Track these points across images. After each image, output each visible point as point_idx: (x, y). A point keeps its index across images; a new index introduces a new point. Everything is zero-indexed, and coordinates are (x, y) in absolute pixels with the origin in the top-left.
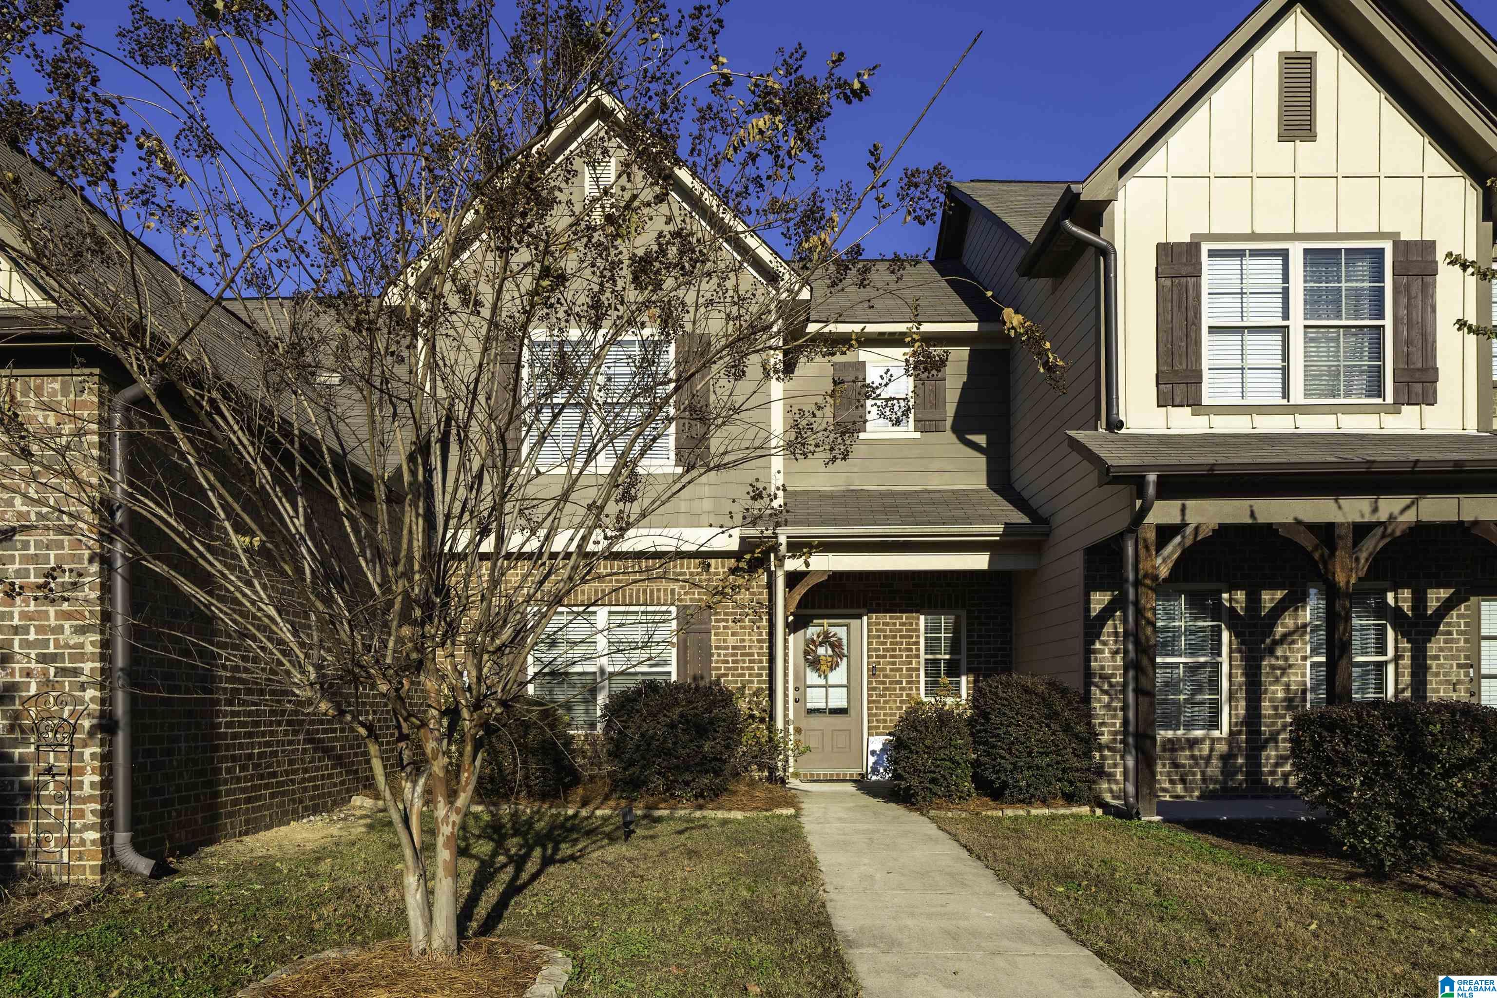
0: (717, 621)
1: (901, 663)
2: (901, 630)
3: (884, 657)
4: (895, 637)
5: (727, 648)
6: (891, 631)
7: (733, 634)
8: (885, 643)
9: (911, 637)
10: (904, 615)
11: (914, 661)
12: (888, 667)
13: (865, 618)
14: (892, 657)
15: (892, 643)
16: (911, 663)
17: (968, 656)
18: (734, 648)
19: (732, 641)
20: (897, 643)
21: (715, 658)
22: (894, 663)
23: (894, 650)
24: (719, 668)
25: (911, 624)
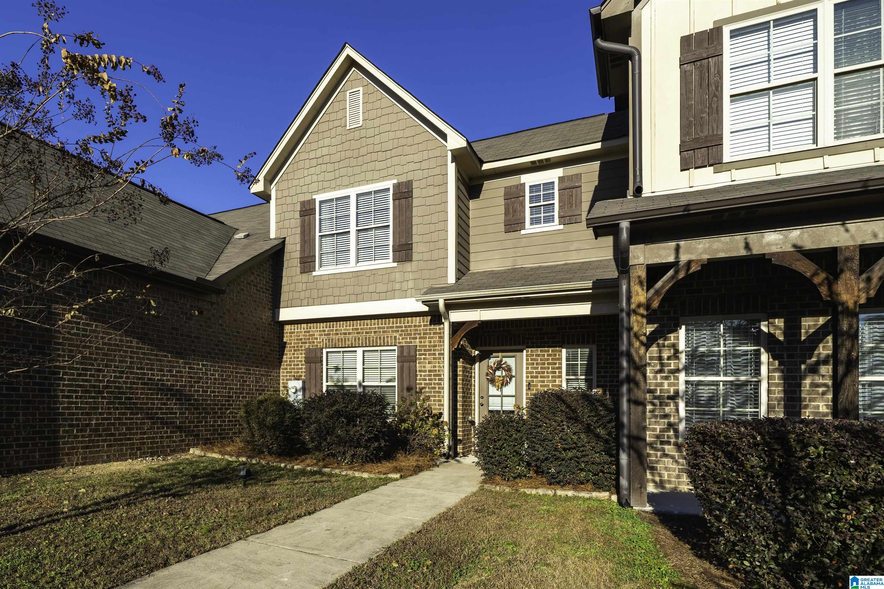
0: (420, 355)
1: (548, 381)
2: (548, 359)
3: (537, 377)
4: (544, 364)
5: (425, 371)
6: (541, 360)
7: (429, 363)
8: (537, 368)
9: (555, 364)
10: (551, 349)
11: (557, 380)
12: (539, 384)
13: (525, 351)
14: (541, 377)
15: (542, 368)
16: (555, 381)
17: (598, 377)
18: (430, 371)
19: (428, 367)
20: (545, 368)
21: (419, 377)
22: (544, 382)
23: (543, 373)
24: (421, 384)
25: (555, 355)
